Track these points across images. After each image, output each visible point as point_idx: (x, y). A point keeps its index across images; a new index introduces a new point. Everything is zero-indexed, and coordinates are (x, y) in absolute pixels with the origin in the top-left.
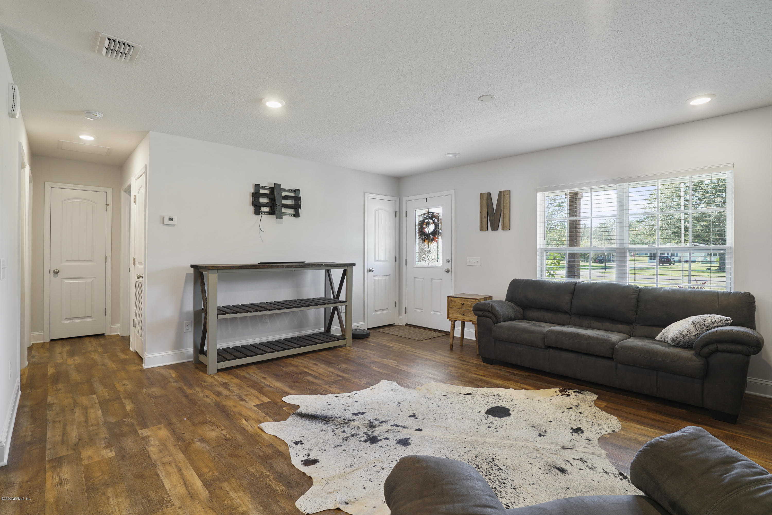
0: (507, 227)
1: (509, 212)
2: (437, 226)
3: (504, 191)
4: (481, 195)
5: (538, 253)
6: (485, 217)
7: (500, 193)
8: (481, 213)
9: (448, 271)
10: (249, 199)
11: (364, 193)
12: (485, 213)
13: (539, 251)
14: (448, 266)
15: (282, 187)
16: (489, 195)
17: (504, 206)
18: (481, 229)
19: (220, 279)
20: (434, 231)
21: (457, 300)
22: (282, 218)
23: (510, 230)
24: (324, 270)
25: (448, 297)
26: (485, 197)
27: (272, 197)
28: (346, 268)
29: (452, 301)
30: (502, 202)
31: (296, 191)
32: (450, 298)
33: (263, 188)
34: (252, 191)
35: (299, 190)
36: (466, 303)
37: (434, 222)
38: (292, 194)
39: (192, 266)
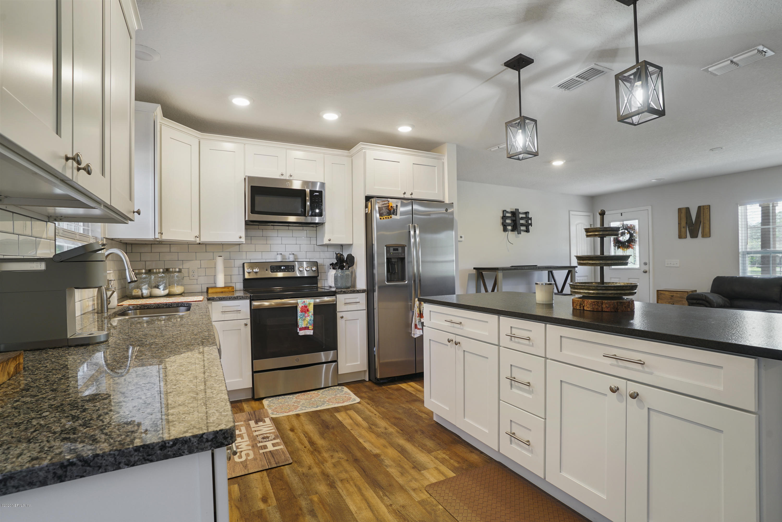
0: (707, 235)
1: (709, 223)
2: (631, 235)
3: (703, 206)
4: (680, 210)
5: (740, 255)
6: (684, 227)
7: (699, 208)
8: (679, 224)
9: (645, 272)
10: (500, 221)
11: (569, 211)
12: (683, 224)
13: (741, 253)
14: (646, 268)
15: (520, 211)
16: (688, 210)
17: (703, 218)
18: (680, 237)
19: (504, 277)
20: (629, 239)
21: (667, 293)
22: (521, 234)
23: (710, 237)
24: (547, 272)
25: (658, 291)
26: (684, 212)
27: (514, 219)
28: (570, 269)
29: (661, 294)
30: (702, 215)
31: (527, 213)
32: (659, 292)
33: (507, 212)
34: (502, 215)
35: (528, 212)
36: (675, 295)
37: (629, 232)
38: (524, 216)
39: (474, 268)
